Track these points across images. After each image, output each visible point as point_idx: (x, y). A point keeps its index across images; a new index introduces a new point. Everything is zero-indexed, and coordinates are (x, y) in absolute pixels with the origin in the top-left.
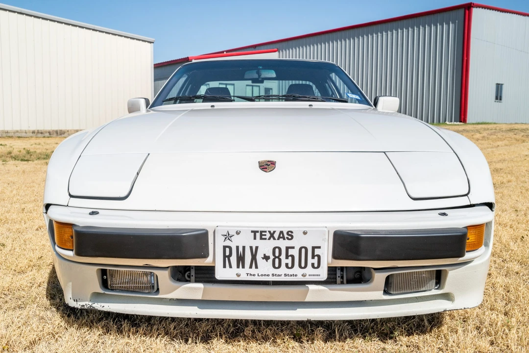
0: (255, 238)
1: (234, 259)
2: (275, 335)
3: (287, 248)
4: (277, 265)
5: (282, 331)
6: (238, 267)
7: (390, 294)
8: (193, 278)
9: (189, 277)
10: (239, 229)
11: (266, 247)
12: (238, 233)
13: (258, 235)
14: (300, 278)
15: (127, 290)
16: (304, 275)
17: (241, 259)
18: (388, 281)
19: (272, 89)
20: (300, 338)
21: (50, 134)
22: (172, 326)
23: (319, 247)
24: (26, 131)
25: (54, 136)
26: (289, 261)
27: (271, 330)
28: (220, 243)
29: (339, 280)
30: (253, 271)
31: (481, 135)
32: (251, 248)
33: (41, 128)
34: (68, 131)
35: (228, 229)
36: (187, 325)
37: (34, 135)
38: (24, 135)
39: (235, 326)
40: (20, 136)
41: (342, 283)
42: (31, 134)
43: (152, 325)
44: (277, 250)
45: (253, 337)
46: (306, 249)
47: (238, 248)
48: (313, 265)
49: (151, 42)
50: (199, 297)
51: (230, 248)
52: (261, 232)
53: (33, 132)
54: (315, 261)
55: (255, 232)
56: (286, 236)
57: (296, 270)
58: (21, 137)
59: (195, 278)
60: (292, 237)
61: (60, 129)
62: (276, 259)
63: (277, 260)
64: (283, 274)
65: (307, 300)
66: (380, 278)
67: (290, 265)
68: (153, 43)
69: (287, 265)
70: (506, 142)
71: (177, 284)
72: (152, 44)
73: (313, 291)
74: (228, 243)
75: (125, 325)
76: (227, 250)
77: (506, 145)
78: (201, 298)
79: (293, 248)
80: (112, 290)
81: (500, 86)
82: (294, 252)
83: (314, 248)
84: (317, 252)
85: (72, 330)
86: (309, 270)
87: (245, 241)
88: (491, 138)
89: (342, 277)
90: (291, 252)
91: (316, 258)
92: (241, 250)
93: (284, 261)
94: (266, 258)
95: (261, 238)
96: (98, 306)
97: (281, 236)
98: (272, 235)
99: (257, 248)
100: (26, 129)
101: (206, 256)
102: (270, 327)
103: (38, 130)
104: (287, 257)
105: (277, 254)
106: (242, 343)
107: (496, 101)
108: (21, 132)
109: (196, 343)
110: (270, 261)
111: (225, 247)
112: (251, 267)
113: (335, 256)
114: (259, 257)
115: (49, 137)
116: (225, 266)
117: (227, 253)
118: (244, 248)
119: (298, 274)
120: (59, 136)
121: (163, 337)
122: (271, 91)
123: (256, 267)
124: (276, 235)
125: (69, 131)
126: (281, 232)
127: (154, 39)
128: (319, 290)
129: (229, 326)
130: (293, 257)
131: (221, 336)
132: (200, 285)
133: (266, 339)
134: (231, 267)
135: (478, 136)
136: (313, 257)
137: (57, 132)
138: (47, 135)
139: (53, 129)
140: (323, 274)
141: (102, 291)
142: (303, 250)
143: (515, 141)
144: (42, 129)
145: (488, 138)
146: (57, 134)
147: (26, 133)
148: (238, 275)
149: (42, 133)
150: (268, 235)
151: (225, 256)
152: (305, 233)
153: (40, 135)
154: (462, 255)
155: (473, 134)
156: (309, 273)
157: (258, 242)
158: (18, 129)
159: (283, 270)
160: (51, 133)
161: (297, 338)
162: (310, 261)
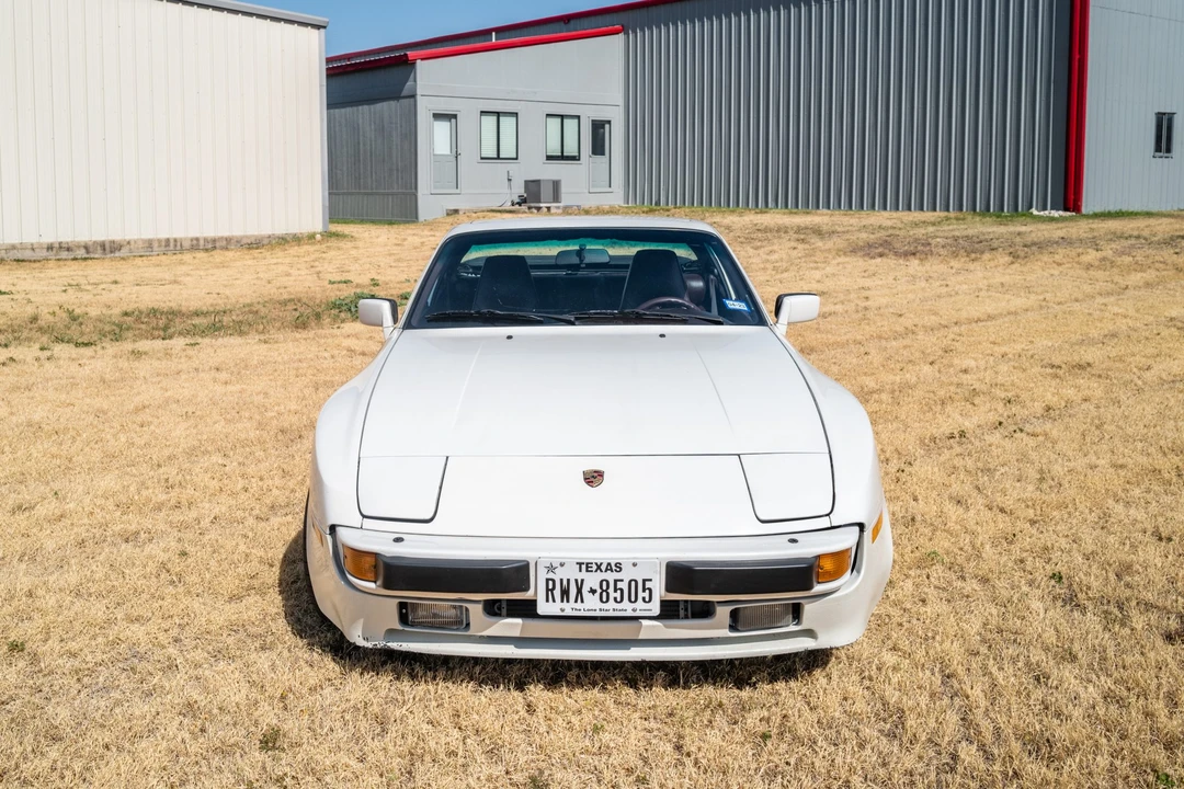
0: (580, 571)
1: (557, 593)
2: (606, 680)
3: (616, 581)
4: (604, 599)
5: (614, 676)
6: (562, 601)
7: (738, 630)
8: (504, 611)
9: (499, 609)
10: (563, 561)
11: (592, 580)
12: (562, 565)
13: (584, 567)
14: (629, 613)
15: (432, 626)
16: (634, 610)
17: (565, 593)
18: (734, 615)
19: (609, 122)
20: (636, 684)
21: (88, 252)
22: (477, 669)
23: (651, 580)
24: (32, 245)
25: (96, 256)
26: (618, 595)
27: (600, 674)
28: (543, 575)
29: (682, 613)
30: (579, 605)
31: (1099, 255)
32: (576, 580)
33: (66, 237)
34: (129, 243)
35: (551, 560)
36: (494, 669)
37: (51, 254)
38: (28, 254)
39: (554, 669)
40: (21, 257)
41: (686, 617)
42: (44, 253)
43: (453, 669)
44: (604, 583)
45: (577, 683)
46: (636, 581)
47: (561, 580)
48: (644, 599)
49: (318, 27)
50: (517, 634)
51: (554, 581)
52: (587, 564)
53: (50, 248)
54: (646, 594)
55: (580, 564)
56: (614, 568)
57: (626, 604)
58: (23, 261)
59: (507, 610)
60: (621, 569)
61: (111, 238)
62: (603, 592)
63: (604, 594)
64: (611, 608)
65: (640, 637)
66: (723, 613)
67: (619, 600)
68: (325, 27)
69: (615, 599)
70: (1150, 275)
71: (493, 619)
72: (322, 30)
73: (648, 626)
74: (551, 576)
75: (418, 669)
76: (551, 583)
77: (1148, 285)
78: (518, 635)
79: (622, 580)
80: (412, 626)
81: (1165, 119)
82: (623, 585)
83: (644, 581)
84: (648, 585)
85: (355, 675)
86: (640, 604)
87: (570, 573)
88: (1119, 263)
89: (686, 610)
90: (620, 585)
91: (647, 591)
92: (565, 583)
93: (612, 595)
94: (593, 591)
95: (587, 571)
96: (394, 645)
97: (609, 568)
98: (599, 567)
99: (582, 581)
100: (34, 241)
101: (527, 589)
102: (599, 671)
103: (60, 243)
104: (615, 591)
105: (604, 588)
106: (565, 689)
107: (1158, 154)
108: (22, 247)
109: (509, 689)
110: (597, 595)
111: (548, 580)
112: (576, 601)
113: (669, 589)
114: (585, 590)
115: (85, 259)
116: (547, 601)
117: (550, 587)
118: (568, 580)
119: (627, 608)
120: (108, 256)
121: (469, 682)
122: (607, 126)
123: (582, 601)
124: (603, 568)
125: (132, 243)
126: (609, 564)
127: (327, 20)
128: (654, 626)
129: (547, 670)
130: (622, 590)
131: (539, 681)
132: (519, 621)
133: (594, 684)
134: (554, 601)
135: (1091, 256)
136: (644, 591)
137: (103, 245)
138: (81, 253)
139: (94, 239)
140: (655, 608)
141: (400, 628)
142: (633, 583)
143: (1172, 273)
144: (69, 240)
145: (1112, 262)
146: (104, 249)
147: (33, 249)
148: (562, 610)
149: (68, 249)
150: (595, 567)
151: (548, 590)
152: (635, 565)
153: (64, 254)
154: (810, 588)
155: (1080, 250)
156: (640, 608)
157: (584, 575)
158: (15, 240)
159: (611, 605)
160: (91, 250)
161: (633, 684)
162: (641, 594)
